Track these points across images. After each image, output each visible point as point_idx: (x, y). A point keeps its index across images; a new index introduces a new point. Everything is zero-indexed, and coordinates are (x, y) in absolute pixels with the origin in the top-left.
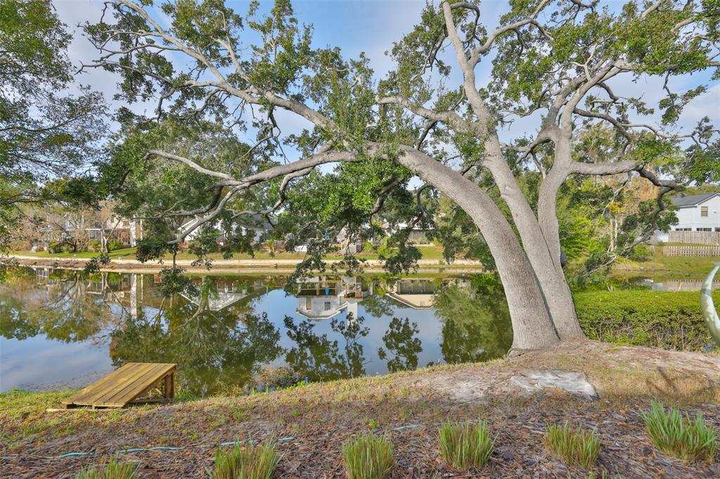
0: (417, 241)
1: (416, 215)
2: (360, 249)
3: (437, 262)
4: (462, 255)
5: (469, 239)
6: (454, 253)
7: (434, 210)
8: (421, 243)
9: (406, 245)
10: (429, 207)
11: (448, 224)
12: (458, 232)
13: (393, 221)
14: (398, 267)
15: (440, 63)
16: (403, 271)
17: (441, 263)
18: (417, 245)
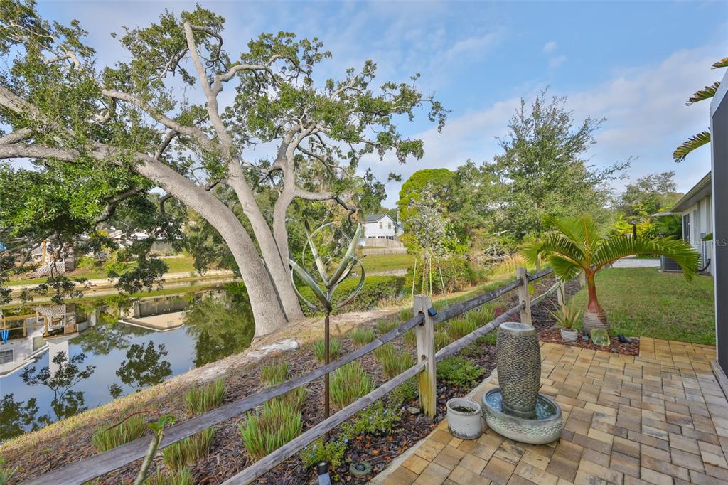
0: (161, 252)
1: (160, 225)
2: (71, 268)
3: (188, 274)
4: (215, 264)
5: (221, 249)
6: (206, 263)
7: (181, 219)
8: (167, 255)
9: (148, 258)
10: (174, 216)
11: (199, 234)
12: (209, 242)
13: (128, 231)
14: (138, 284)
15: (183, 71)
16: (144, 288)
17: (192, 275)
18: (162, 258)
